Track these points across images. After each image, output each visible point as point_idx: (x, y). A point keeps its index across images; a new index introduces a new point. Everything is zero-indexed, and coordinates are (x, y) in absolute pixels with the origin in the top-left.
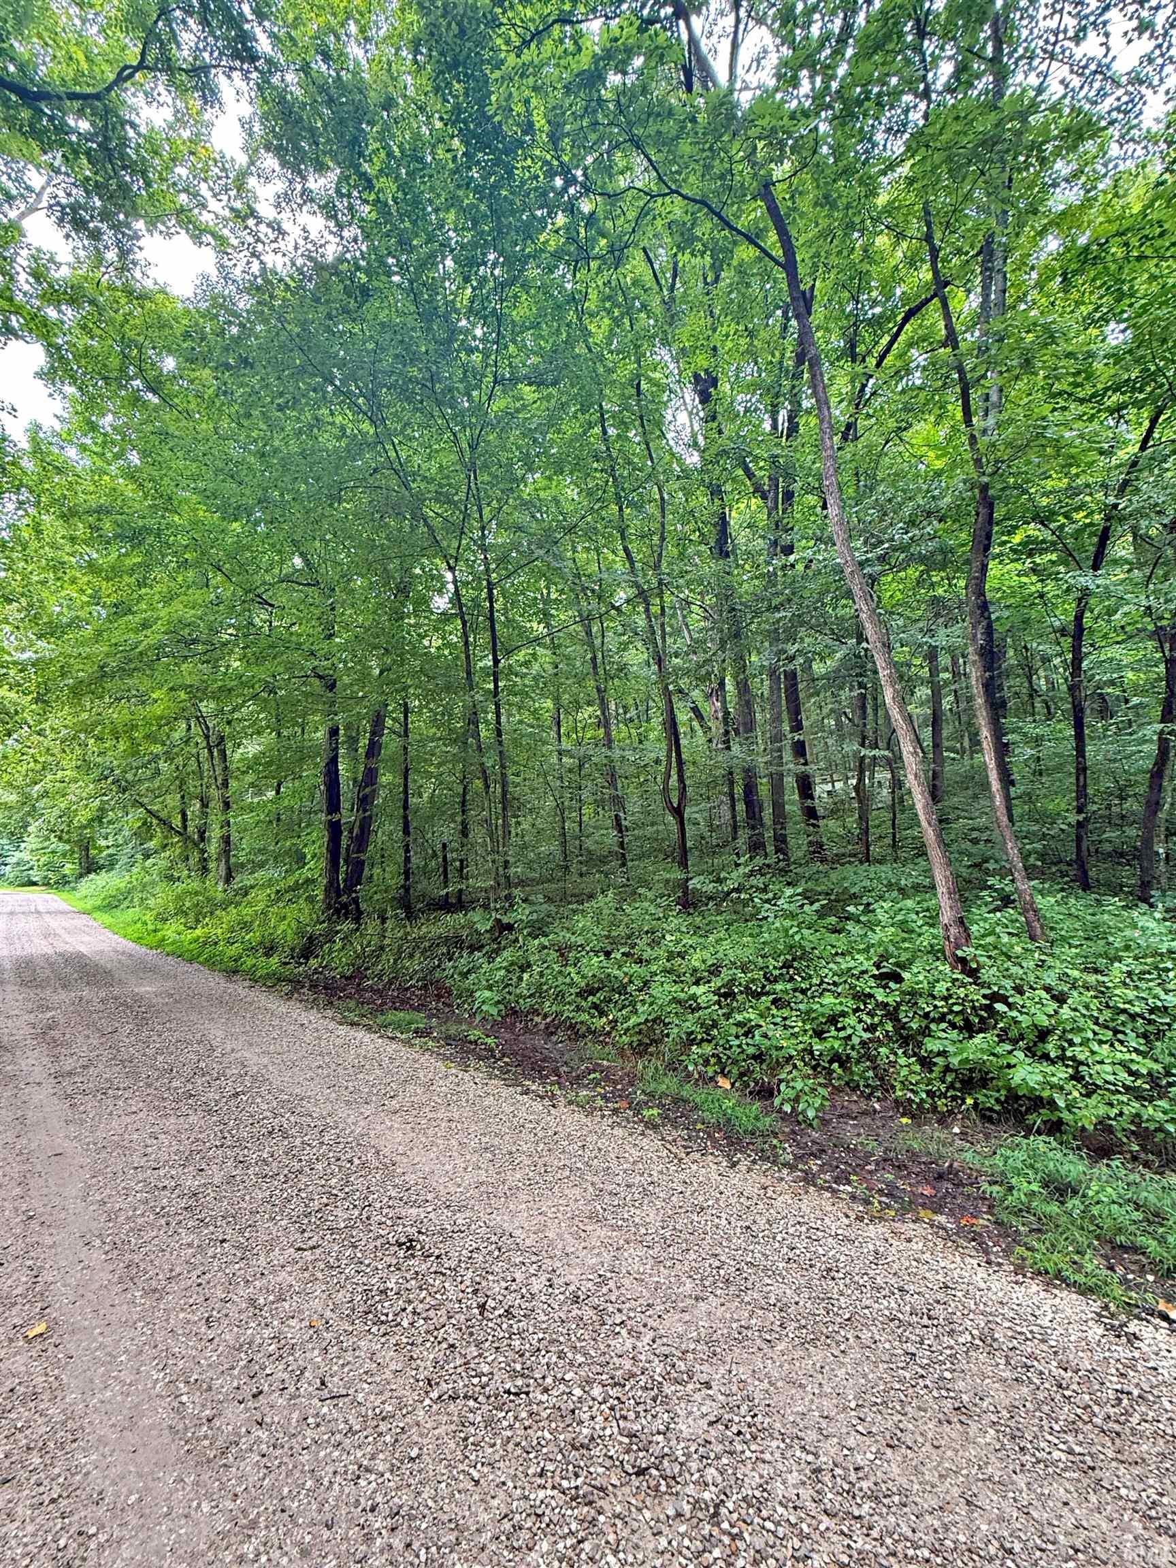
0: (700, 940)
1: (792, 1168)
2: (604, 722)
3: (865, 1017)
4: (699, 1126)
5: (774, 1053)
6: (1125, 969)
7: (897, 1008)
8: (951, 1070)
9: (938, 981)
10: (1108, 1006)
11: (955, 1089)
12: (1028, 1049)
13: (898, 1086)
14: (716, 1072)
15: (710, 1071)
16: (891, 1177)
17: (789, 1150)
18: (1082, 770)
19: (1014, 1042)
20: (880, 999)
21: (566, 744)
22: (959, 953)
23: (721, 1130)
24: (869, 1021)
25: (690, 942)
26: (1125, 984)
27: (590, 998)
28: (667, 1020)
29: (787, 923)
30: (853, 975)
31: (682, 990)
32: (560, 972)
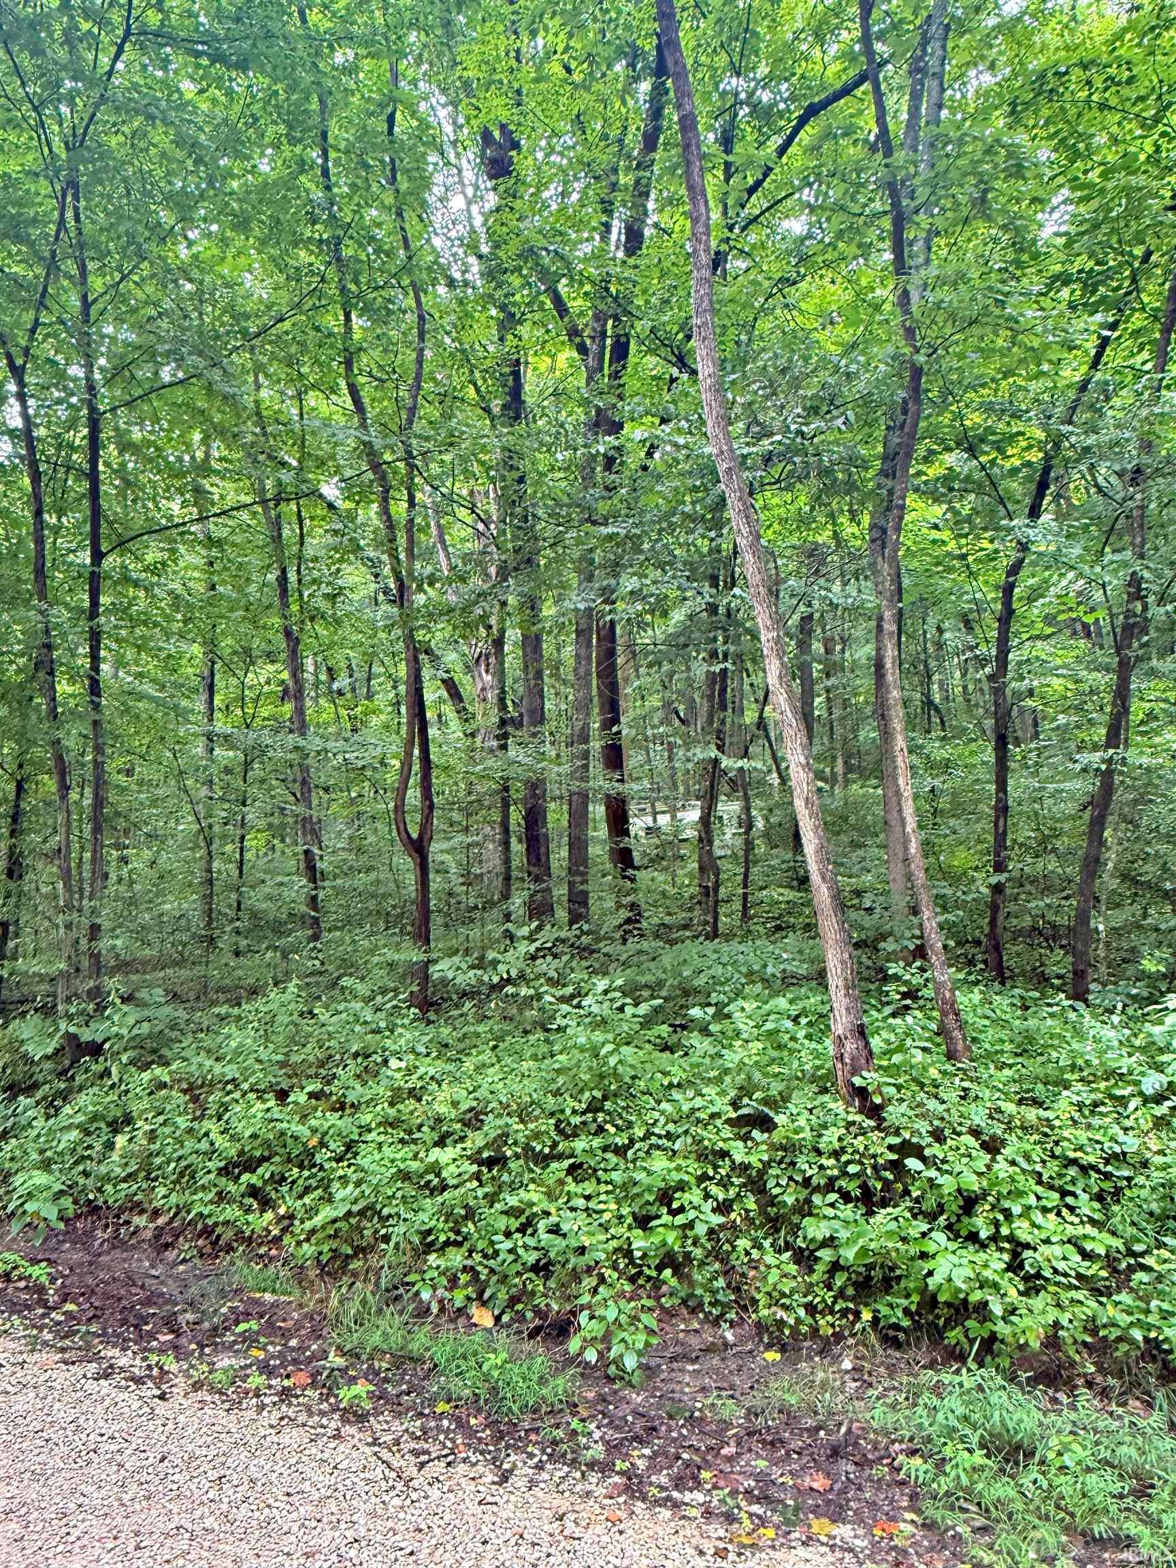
0: (450, 1067)
1: (604, 1468)
2: (294, 692)
3: (714, 1190)
4: (442, 1407)
5: (574, 1260)
6: (1075, 1099)
7: (762, 1173)
8: (842, 1269)
9: (825, 1126)
10: (1053, 1156)
11: (846, 1299)
12: (949, 1227)
13: (763, 1300)
14: (468, 1298)
15: (459, 1297)
16: (762, 1464)
17: (597, 1435)
18: (1002, 810)
19: (932, 1217)
20: (739, 1158)
21: (221, 725)
22: (857, 1081)
23: (479, 1410)
24: (721, 1197)
25: (432, 1072)
26: (1075, 1122)
27: (245, 1177)
28: (385, 1212)
29: (598, 1036)
30: (698, 1121)
31: (415, 1157)
32: (190, 1131)
